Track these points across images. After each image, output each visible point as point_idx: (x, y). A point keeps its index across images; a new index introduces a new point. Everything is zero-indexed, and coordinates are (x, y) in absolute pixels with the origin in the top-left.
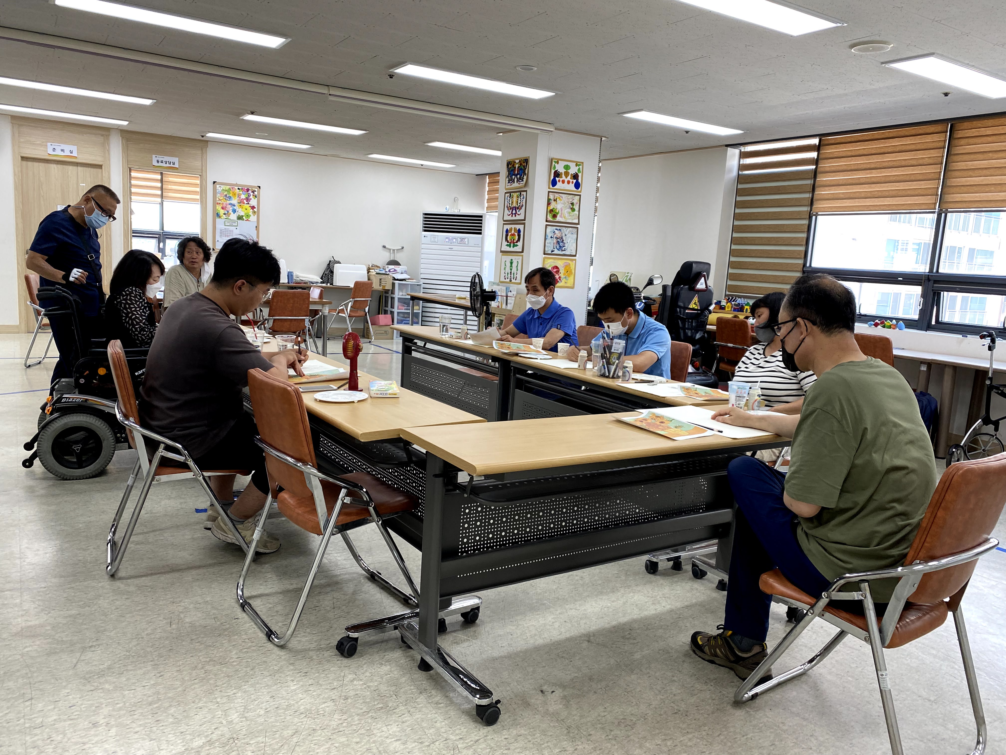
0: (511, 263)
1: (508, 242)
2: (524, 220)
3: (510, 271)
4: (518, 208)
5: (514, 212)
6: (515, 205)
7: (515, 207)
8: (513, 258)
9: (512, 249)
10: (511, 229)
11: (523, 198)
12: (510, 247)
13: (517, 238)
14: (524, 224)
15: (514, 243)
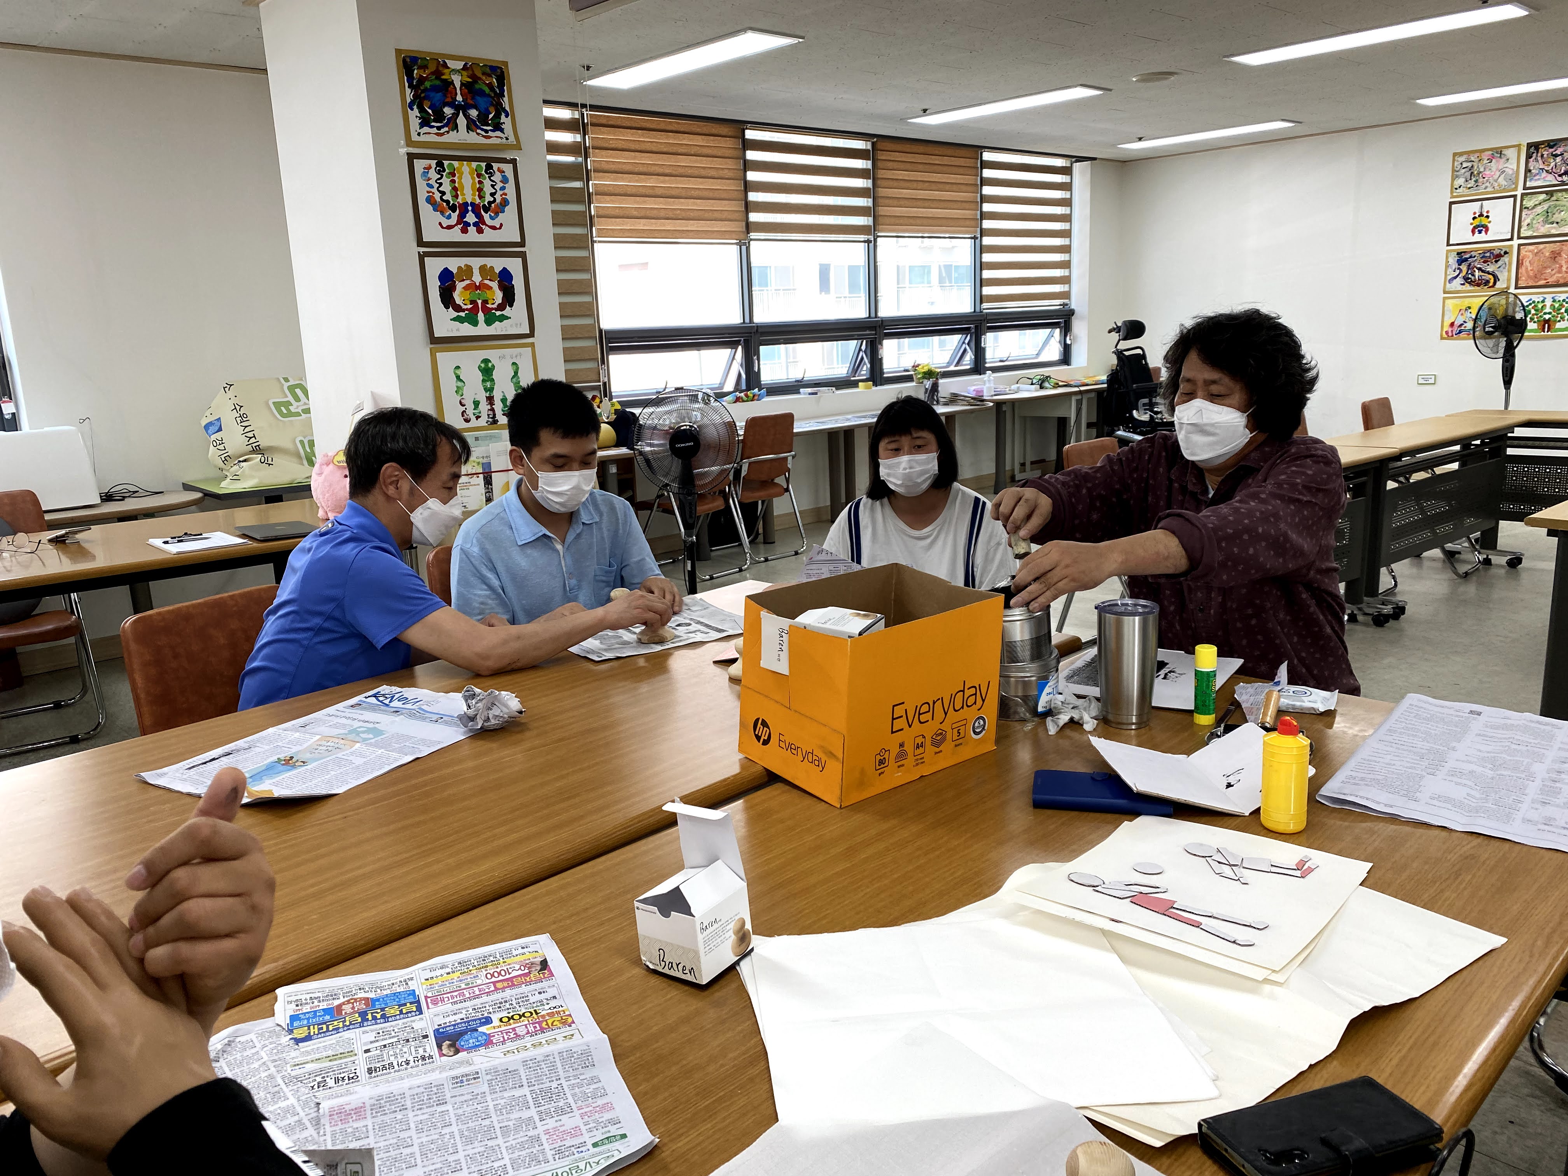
0: (487, 371)
1: (458, 308)
2: (522, 244)
3: (482, 396)
4: (486, 210)
5: (471, 218)
6: (468, 195)
7: (472, 204)
8: (493, 355)
9: (482, 329)
10: (469, 269)
11: (505, 180)
12: (475, 323)
13: (498, 296)
14: (523, 256)
15: (486, 311)
